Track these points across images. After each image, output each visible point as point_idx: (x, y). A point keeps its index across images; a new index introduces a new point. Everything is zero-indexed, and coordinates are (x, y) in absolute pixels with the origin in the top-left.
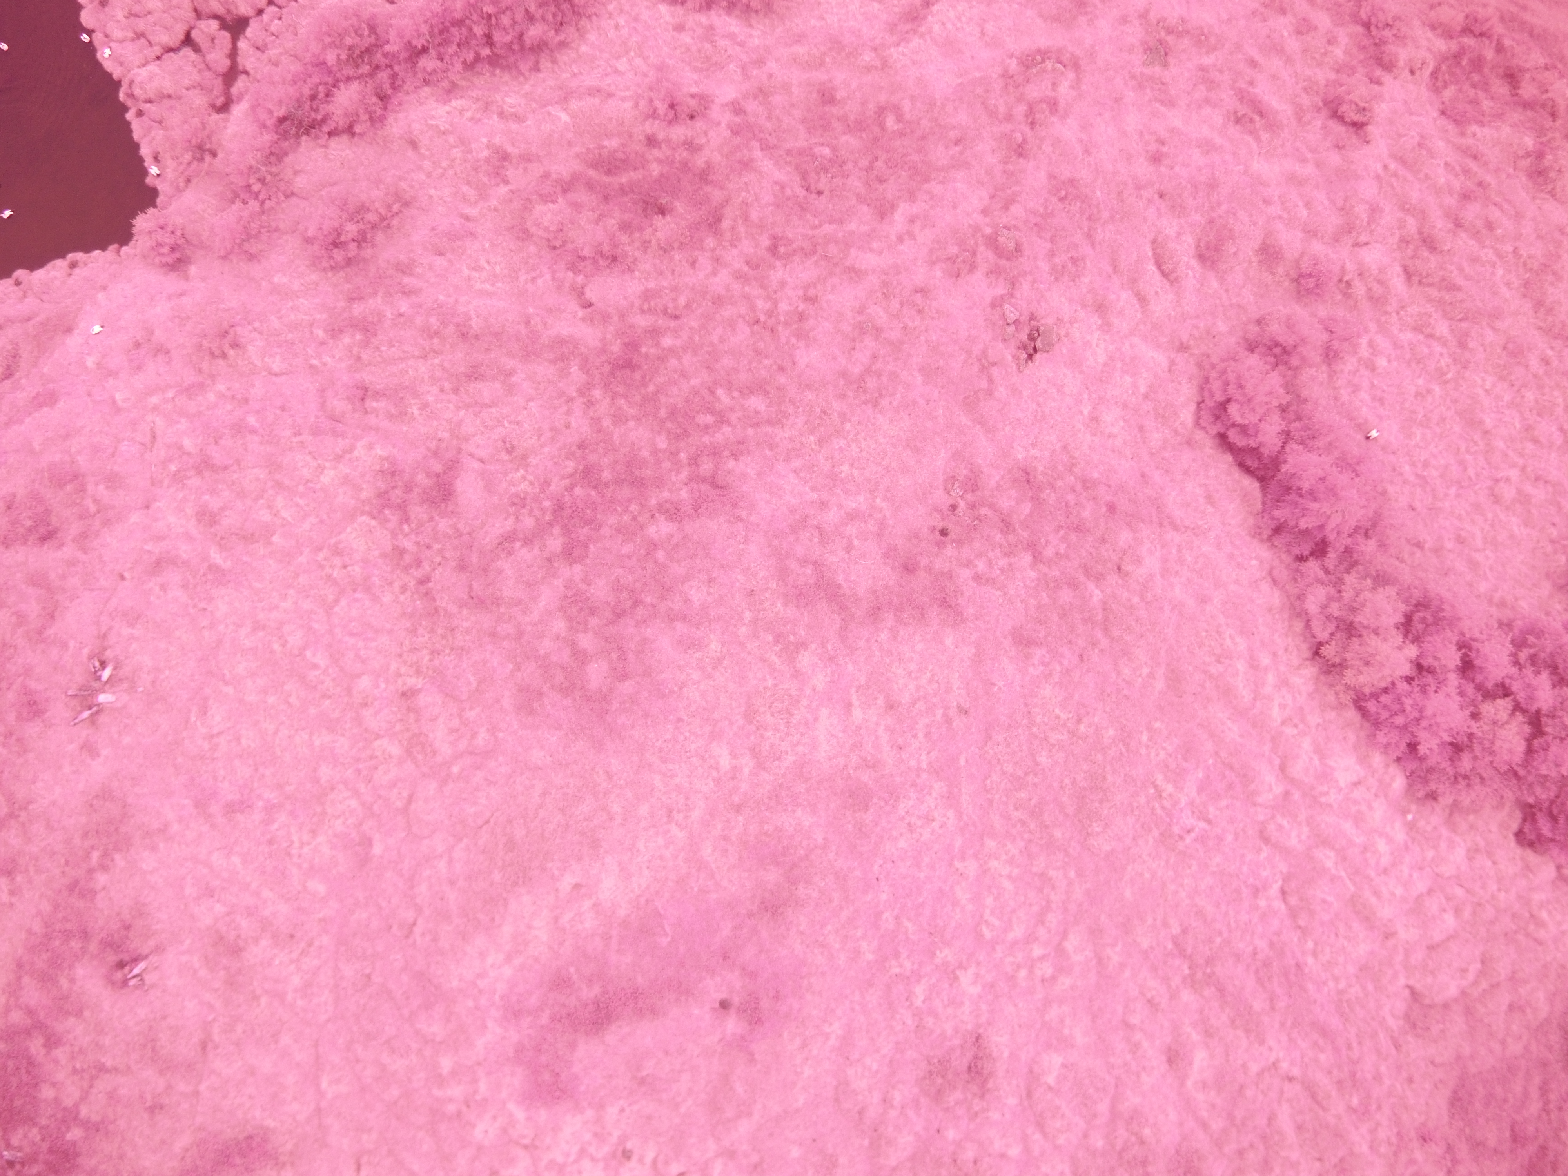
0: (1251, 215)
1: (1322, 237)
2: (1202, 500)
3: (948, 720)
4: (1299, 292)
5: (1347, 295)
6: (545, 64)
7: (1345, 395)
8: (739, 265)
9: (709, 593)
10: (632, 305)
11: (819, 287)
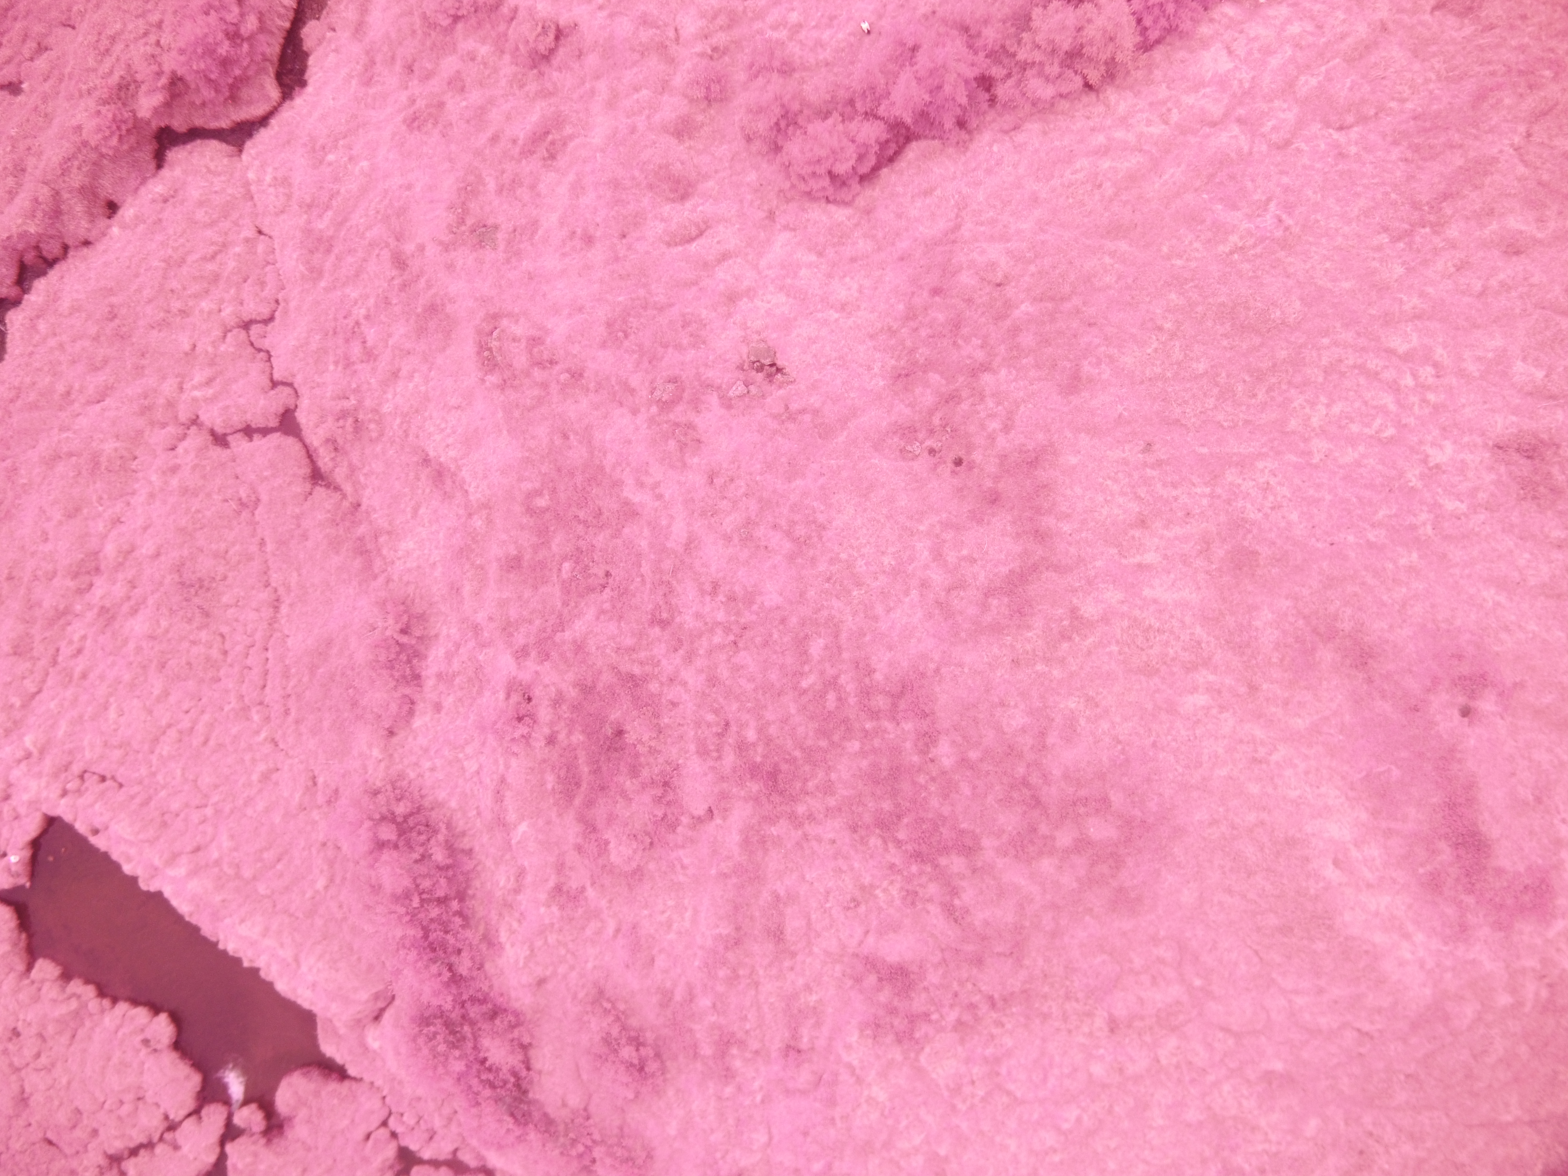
0: (646, 146)
1: (669, 75)
2: (928, 201)
3: (1159, 464)
4: (722, 100)
5: (725, 51)
6: (465, 843)
7: (825, 55)
8: (678, 659)
9: (1016, 706)
10: (713, 768)
11: (703, 579)
